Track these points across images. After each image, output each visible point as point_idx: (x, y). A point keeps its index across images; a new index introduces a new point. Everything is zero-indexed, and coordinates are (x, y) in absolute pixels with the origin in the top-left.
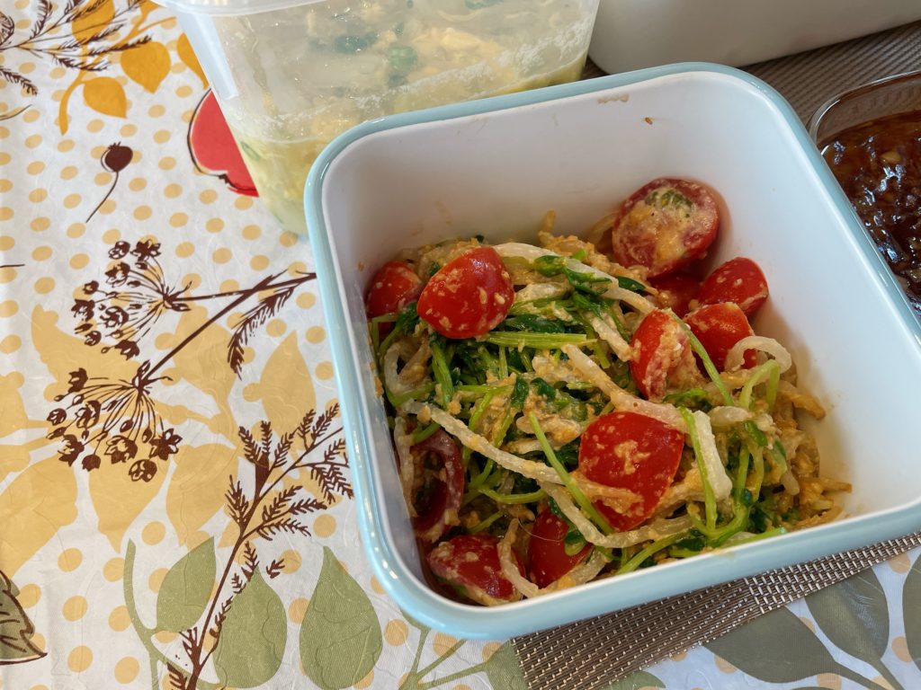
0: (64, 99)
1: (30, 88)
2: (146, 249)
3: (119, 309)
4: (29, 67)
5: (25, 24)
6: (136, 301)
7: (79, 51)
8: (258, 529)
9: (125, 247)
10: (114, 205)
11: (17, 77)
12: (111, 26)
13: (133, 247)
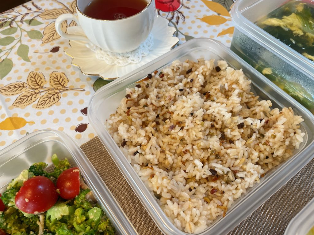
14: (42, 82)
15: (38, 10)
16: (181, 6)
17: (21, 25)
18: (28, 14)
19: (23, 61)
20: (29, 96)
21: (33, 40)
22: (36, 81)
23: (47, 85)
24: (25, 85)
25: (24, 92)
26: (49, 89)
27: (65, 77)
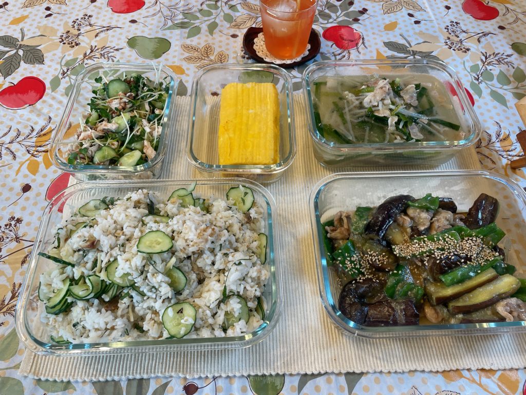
0: (22, 164)
1: (15, 157)
2: (19, 221)
3: (3, 237)
4: (18, 150)
5: (24, 134)
6: (8, 236)
7: (34, 149)
8: (3, 312)
9: (13, 218)
10: (18, 203)
11: (13, 153)
12: (47, 143)
13: (16, 219)
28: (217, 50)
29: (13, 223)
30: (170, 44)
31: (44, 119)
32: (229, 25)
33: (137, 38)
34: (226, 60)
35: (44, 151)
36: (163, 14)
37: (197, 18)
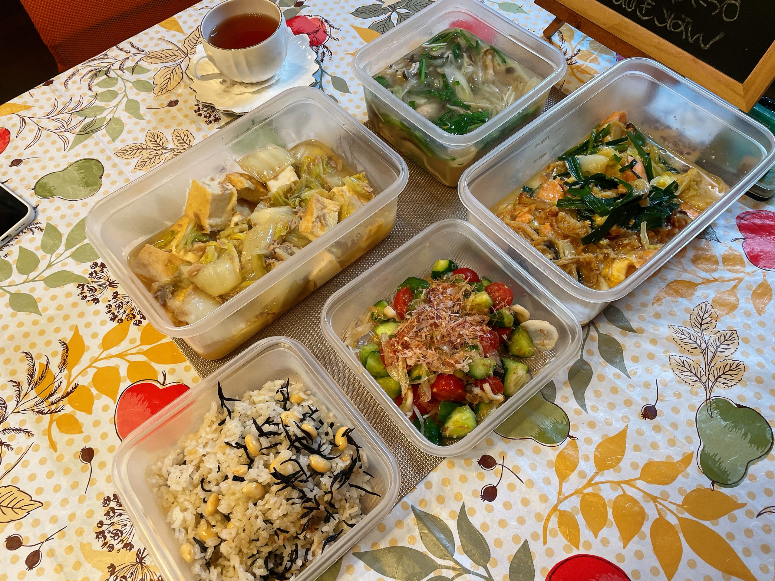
0: (48, 432)
1: (29, 434)
3: (117, 530)
4: (23, 422)
5: (10, 398)
6: (123, 523)
7: (45, 404)
9: (108, 499)
10: (95, 478)
12: (56, 384)
13: (112, 498)
14: (163, 142)
15: (140, 52)
16: (328, 37)
17: (123, 75)
18: (128, 58)
19: (135, 120)
20: (151, 159)
21: (142, 93)
22: (156, 141)
23: (171, 145)
24: (144, 147)
25: (145, 154)
26: (172, 150)
27: (189, 134)
28: (168, 134)
29: (113, 504)
30: (99, 161)
31: (21, 360)
32: (152, 95)
33: (45, 180)
34: (191, 138)
35: (63, 398)
36: (48, 130)
37: (102, 109)
